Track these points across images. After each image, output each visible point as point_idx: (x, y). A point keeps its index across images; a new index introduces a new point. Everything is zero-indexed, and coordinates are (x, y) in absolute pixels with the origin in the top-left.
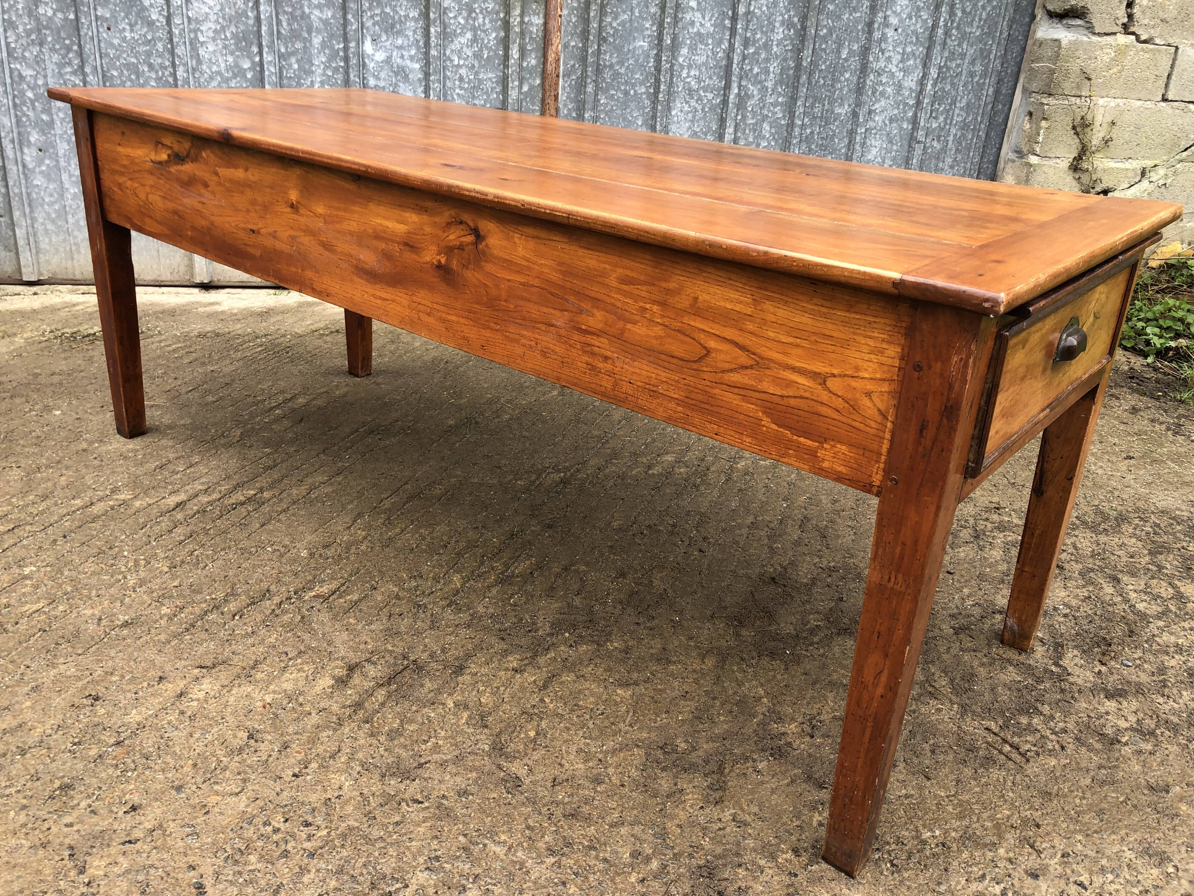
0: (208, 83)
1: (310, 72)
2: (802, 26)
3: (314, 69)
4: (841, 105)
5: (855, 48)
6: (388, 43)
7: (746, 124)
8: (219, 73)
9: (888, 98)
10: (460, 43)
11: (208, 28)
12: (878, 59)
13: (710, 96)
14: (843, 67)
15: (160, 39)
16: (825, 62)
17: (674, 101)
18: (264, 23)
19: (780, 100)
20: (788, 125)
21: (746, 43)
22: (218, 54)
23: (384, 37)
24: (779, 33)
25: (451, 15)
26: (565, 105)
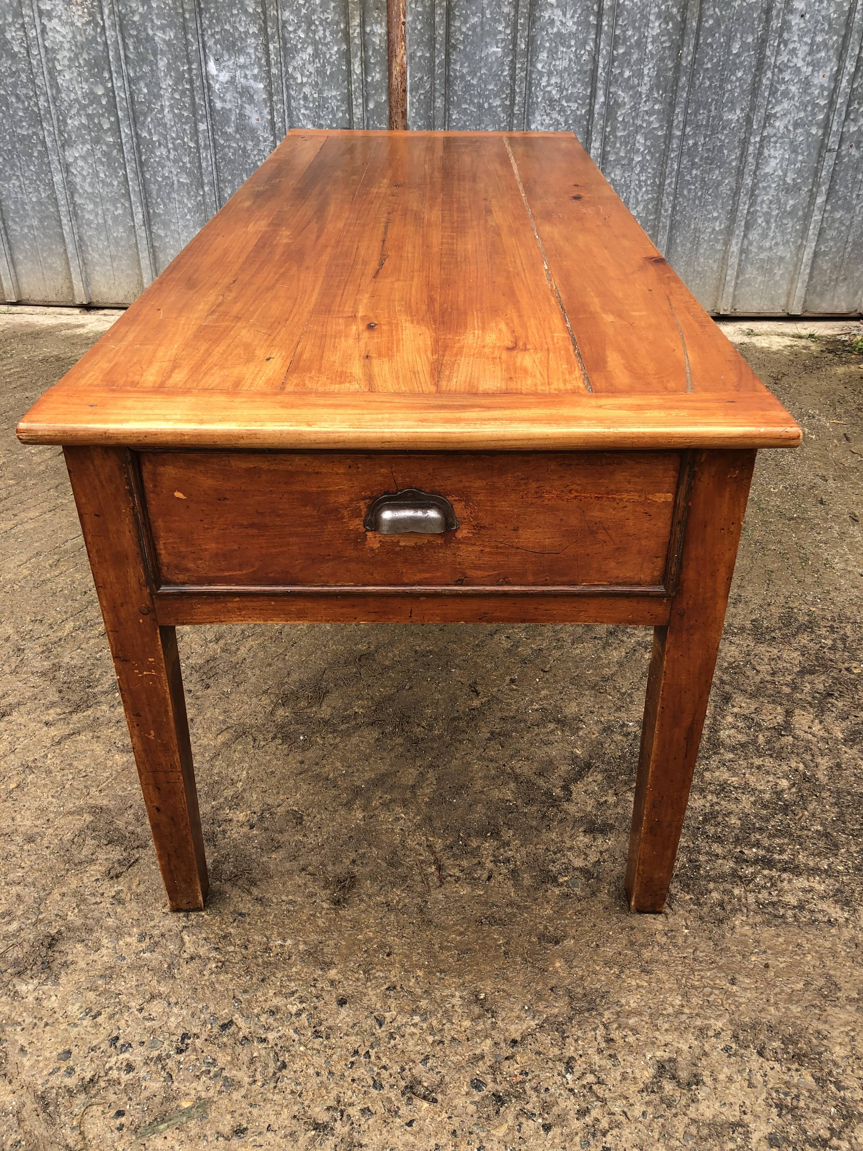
0: (69, 110)
1: (159, 97)
2: (682, 17)
3: (162, 92)
4: (732, 109)
5: (750, 40)
6: (230, 63)
7: (616, 137)
8: (77, 100)
9: (793, 98)
10: (302, 59)
11: (63, 56)
12: (778, 53)
13: (574, 106)
14: (735, 64)
15: (24, 71)
16: (711, 60)
17: (534, 113)
18: (111, 48)
19: (656, 107)
20: (666, 135)
21: (615, 42)
22: (74, 82)
23: (226, 57)
24: (655, 28)
25: (291, 29)
26: (415, 123)
